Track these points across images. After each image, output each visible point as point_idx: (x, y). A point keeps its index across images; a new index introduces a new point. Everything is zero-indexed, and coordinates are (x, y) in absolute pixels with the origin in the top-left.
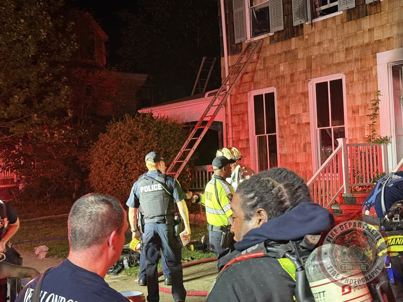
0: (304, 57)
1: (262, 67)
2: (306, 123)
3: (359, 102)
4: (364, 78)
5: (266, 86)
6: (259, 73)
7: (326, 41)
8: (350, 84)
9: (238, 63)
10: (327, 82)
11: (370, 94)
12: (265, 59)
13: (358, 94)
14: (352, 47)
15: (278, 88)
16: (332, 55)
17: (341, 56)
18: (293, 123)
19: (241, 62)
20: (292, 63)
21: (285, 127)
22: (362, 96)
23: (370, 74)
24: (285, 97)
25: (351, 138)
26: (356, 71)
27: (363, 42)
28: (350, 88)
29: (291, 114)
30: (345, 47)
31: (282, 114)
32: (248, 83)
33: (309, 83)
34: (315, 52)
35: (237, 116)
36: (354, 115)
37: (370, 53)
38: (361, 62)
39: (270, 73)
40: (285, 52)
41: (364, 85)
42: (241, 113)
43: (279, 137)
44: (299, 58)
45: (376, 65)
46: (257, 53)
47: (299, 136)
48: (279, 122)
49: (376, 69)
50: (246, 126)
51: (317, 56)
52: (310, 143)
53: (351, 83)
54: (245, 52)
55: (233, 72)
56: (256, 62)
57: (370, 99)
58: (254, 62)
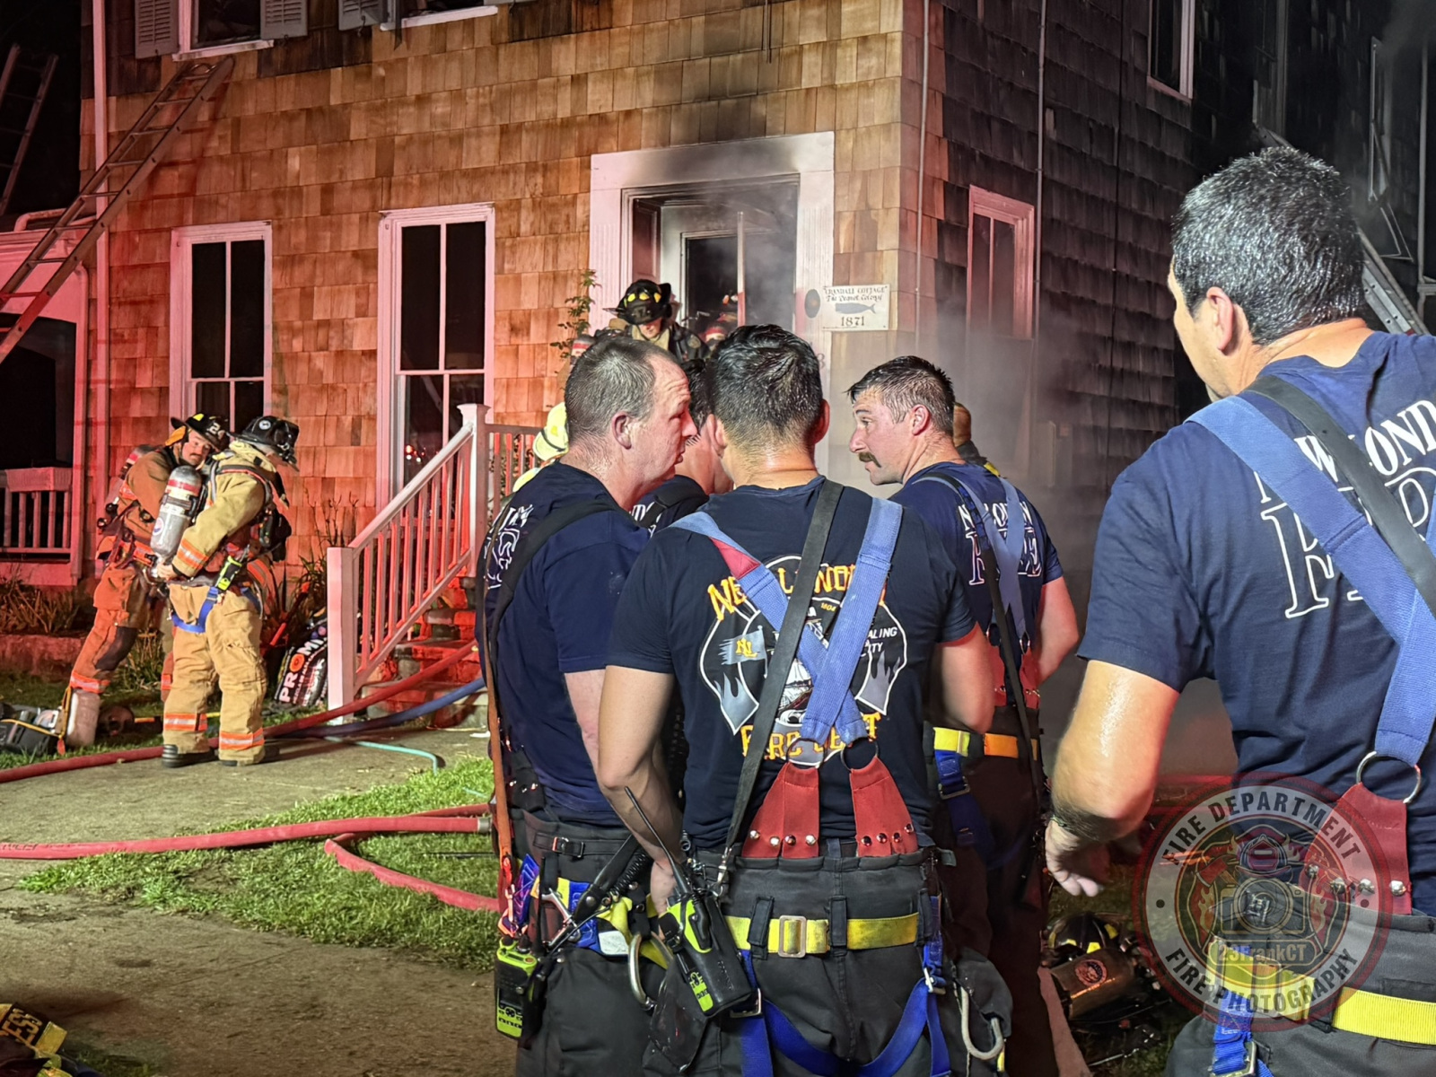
0: (371, 135)
1: (225, 151)
2: (363, 353)
3: (530, 299)
4: (551, 227)
5: (238, 217)
6: (216, 169)
7: (444, 95)
8: (508, 242)
9: (142, 125)
10: (438, 228)
11: (565, 278)
12: (237, 123)
13: (530, 276)
14: (520, 127)
15: (278, 229)
16: (457, 140)
17: (484, 149)
18: (322, 349)
19: (151, 125)
20: (330, 152)
21: (294, 357)
22: (543, 283)
23: (568, 216)
24: (302, 259)
25: (501, 409)
26: (527, 202)
27: (555, 115)
28: (508, 252)
29: (315, 318)
30: (499, 122)
31: (286, 316)
32: (175, 200)
33: (382, 223)
34: (407, 124)
35: (128, 308)
36: (514, 341)
37: (573, 151)
38: (544, 176)
39: (254, 175)
40: (309, 111)
41: (550, 248)
42: (143, 298)
43: (274, 390)
44: (352, 137)
45: (589, 191)
46: (210, 100)
47: (340, 391)
48: (275, 343)
49: (587, 203)
50: (161, 344)
51: (410, 138)
52: (372, 418)
53: (510, 238)
54: (170, 92)
55: (122, 152)
56: (208, 132)
57: (564, 294)
58: (202, 130)
